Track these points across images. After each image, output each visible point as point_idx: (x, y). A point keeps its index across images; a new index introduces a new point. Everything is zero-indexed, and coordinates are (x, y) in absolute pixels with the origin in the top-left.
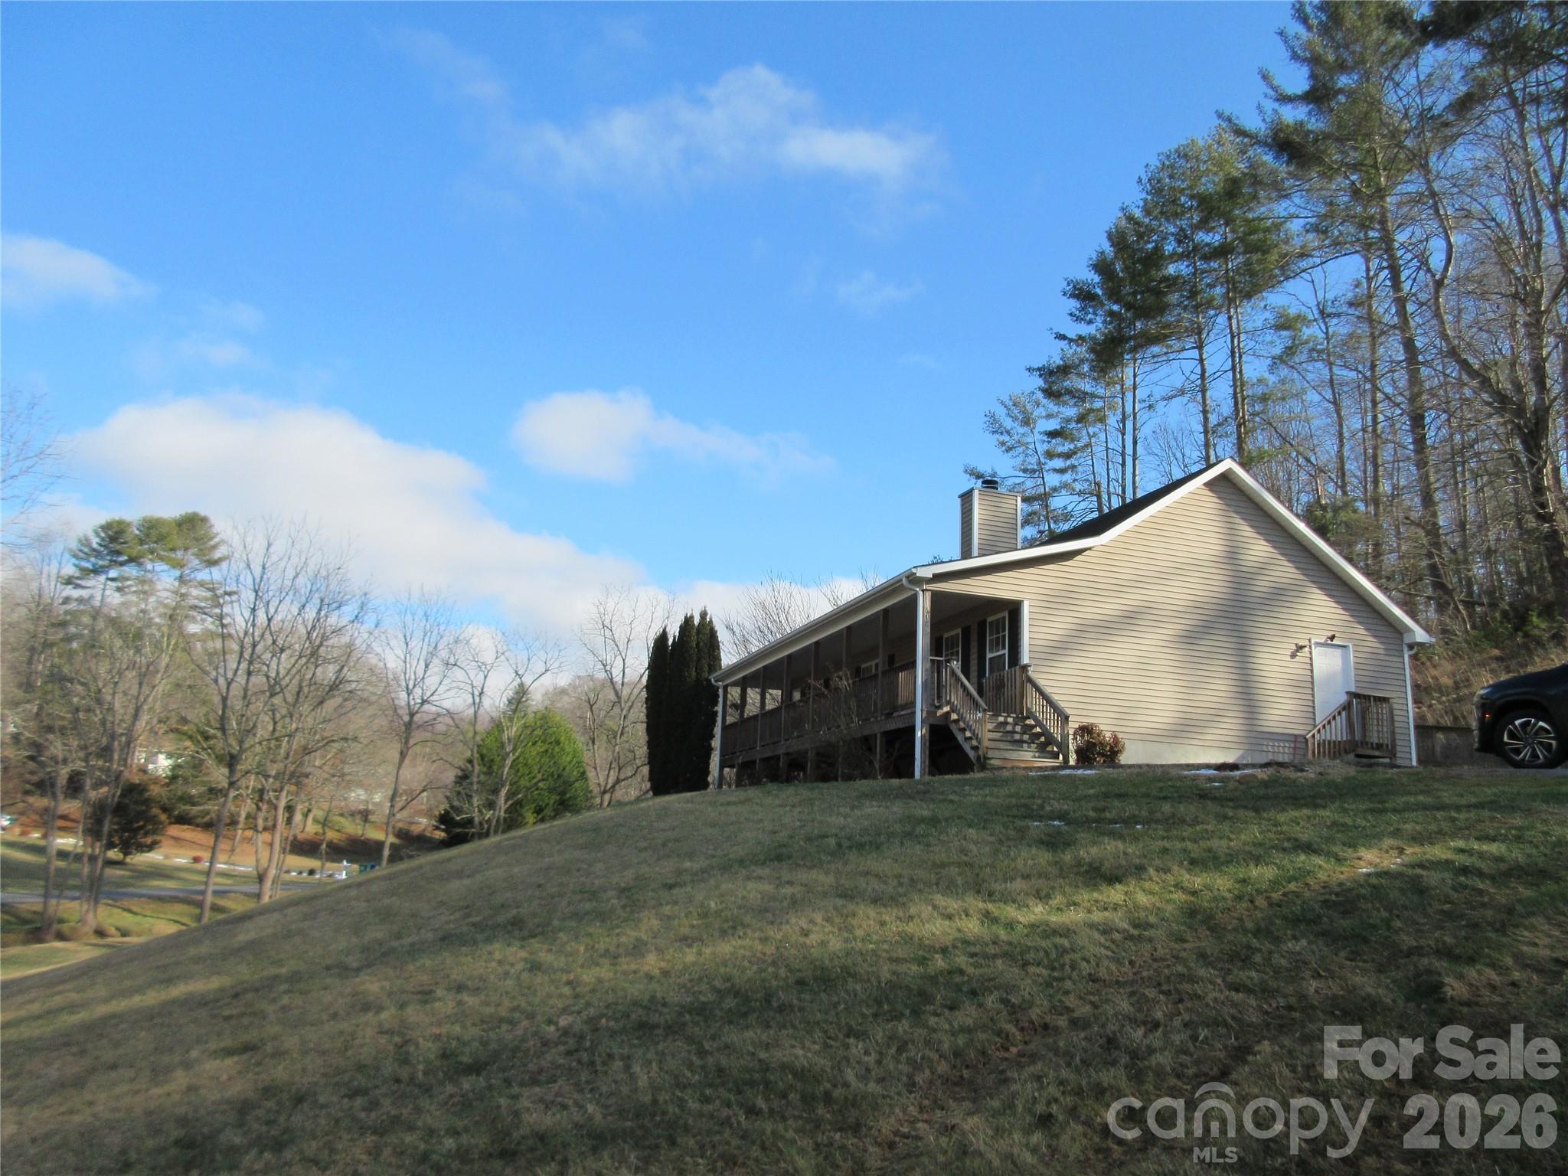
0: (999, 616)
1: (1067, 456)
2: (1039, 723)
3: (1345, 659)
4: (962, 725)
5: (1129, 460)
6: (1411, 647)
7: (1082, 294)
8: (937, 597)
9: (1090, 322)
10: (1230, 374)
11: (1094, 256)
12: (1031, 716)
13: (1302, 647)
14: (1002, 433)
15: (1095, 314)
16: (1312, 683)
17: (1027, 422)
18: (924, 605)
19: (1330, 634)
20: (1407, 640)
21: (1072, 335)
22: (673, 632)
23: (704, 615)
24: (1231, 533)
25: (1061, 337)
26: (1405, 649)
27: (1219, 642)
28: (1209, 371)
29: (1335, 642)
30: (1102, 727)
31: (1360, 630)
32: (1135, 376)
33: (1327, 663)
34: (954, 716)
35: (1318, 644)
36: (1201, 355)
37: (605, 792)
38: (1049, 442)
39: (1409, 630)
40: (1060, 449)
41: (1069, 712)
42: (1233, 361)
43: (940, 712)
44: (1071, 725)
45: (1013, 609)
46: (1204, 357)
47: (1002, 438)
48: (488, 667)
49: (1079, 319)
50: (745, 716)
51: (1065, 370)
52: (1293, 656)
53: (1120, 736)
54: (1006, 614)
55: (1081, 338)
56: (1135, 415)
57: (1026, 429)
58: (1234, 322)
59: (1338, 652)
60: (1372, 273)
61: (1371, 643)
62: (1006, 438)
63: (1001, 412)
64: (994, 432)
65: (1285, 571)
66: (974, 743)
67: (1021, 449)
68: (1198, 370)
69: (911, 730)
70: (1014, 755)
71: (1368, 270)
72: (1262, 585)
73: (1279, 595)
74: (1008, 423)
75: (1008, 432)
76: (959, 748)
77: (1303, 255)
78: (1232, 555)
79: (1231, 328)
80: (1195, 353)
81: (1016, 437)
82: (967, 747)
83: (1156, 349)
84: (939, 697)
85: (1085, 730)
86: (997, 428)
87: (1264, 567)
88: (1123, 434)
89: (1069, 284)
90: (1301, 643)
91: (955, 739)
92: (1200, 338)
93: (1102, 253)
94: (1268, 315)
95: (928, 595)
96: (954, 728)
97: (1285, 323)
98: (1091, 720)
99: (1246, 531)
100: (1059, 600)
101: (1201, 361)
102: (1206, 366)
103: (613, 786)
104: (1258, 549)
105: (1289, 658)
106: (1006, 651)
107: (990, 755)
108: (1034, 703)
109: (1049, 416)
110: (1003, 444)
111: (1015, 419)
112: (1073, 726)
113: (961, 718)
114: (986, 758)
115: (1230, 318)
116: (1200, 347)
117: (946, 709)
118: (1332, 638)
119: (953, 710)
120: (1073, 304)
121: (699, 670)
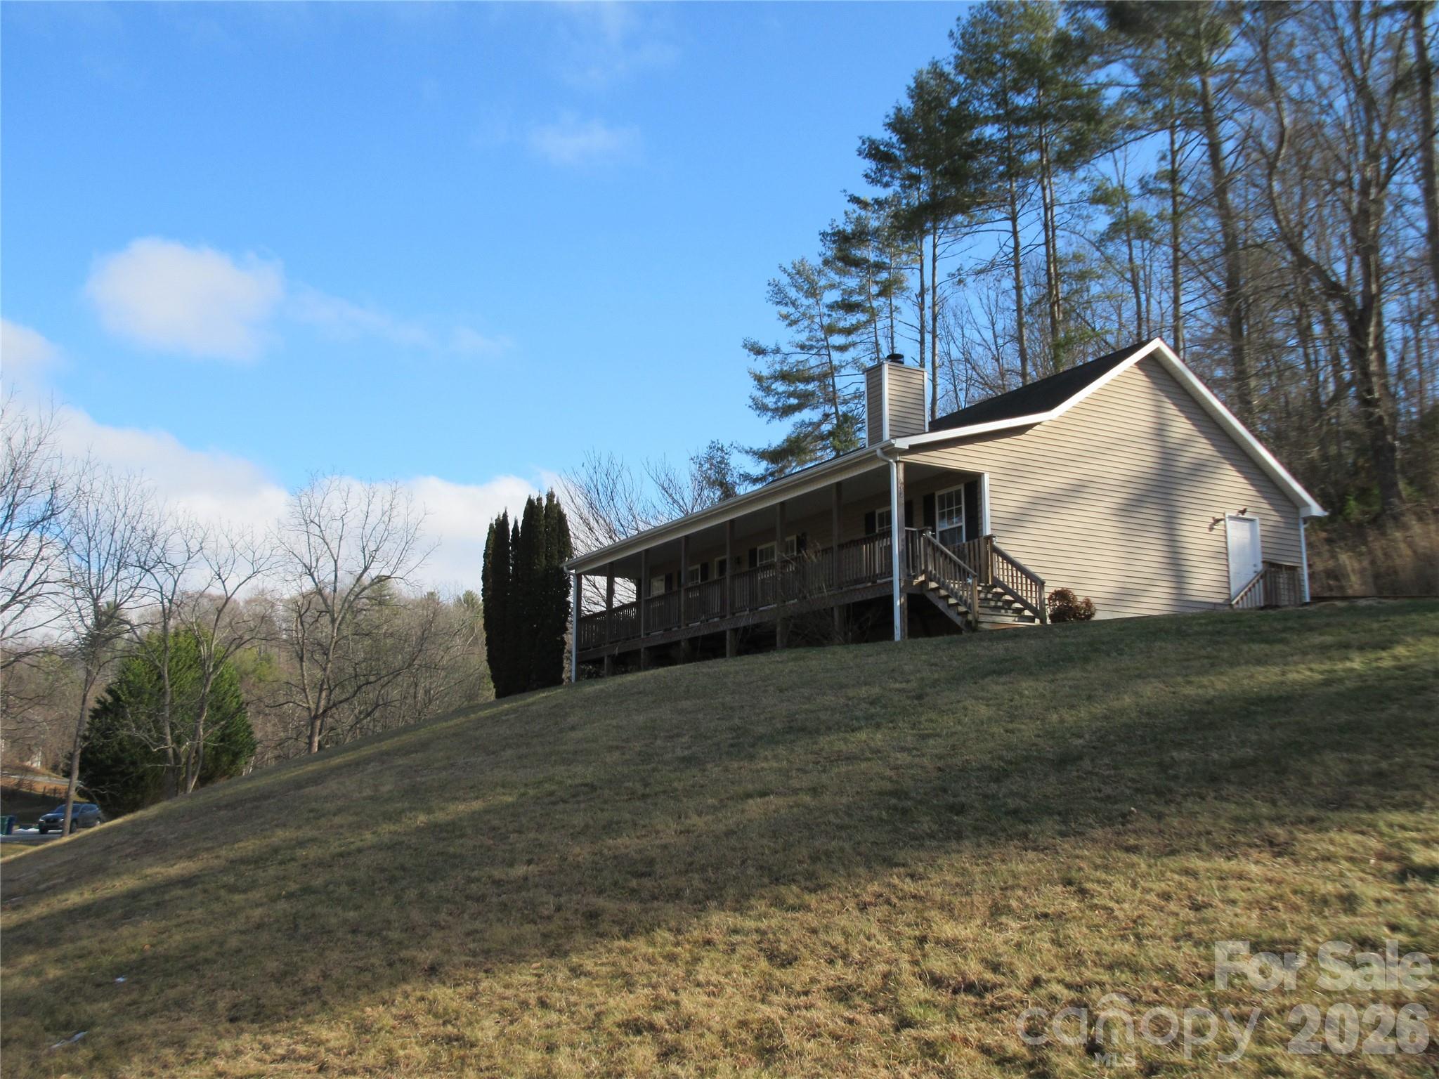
0: (953, 489)
1: (848, 331)
2: (1008, 591)
3: (1253, 531)
4: (943, 592)
5: (928, 337)
6: (1305, 520)
7: (875, 152)
8: (909, 468)
9: (887, 185)
10: (1043, 249)
11: (892, 112)
12: (997, 583)
13: (1217, 521)
14: (786, 304)
15: (892, 177)
16: (1227, 554)
17: (813, 292)
18: (897, 476)
19: (1242, 508)
20: (1304, 513)
21: (869, 199)
22: (516, 516)
23: (551, 496)
24: (1159, 411)
25: (855, 200)
26: (1301, 522)
27: (1151, 514)
28: (1023, 242)
29: (1246, 516)
30: (1076, 593)
31: (1265, 505)
32: (935, 246)
33: (1238, 534)
34: (933, 585)
35: (1231, 518)
36: (1014, 226)
37: (316, 717)
38: (829, 316)
39: (1306, 505)
40: (842, 324)
41: (1042, 577)
42: (1047, 235)
43: (915, 582)
44: (1046, 589)
45: (972, 482)
46: (1018, 228)
47: (784, 310)
48: (180, 568)
49: (874, 181)
50: (616, 604)
51: (861, 235)
52: (1211, 529)
53: (1092, 600)
54: (962, 487)
55: (879, 203)
56: (934, 288)
57: (811, 301)
58: (1048, 192)
59: (1247, 525)
60: (1176, 146)
61: (1274, 517)
62: (791, 310)
63: (785, 280)
64: (778, 303)
65: (1203, 448)
66: (962, 609)
67: (806, 323)
68: (1011, 243)
69: (890, 599)
70: (998, 619)
71: (1172, 143)
72: (1185, 460)
73: (1199, 470)
74: (793, 293)
75: (793, 304)
76: (942, 614)
77: (1131, 127)
78: (1160, 431)
79: (1044, 199)
80: (1008, 225)
81: (801, 310)
82: (951, 614)
83: (959, 218)
84: (914, 567)
85: (1062, 595)
86: (779, 296)
87: (1186, 443)
88: (922, 309)
89: (864, 143)
90: (1219, 516)
91: (936, 607)
92: (1013, 210)
93: (899, 110)
94: (1084, 187)
95: (901, 466)
96: (931, 596)
97: (1102, 197)
98: (1065, 586)
99: (1171, 409)
100: (1015, 472)
101: (1015, 233)
102: (1020, 240)
103: (325, 711)
104: (1181, 426)
105: (1207, 531)
106: (963, 524)
107: (982, 618)
108: (1001, 571)
109: (832, 286)
110: (786, 317)
111: (799, 289)
112: (1048, 591)
113: (943, 586)
114: (977, 622)
115: (1044, 189)
116: (1013, 218)
117: (922, 578)
118: (1243, 512)
119: (930, 578)
120: (869, 165)
121: (549, 557)
